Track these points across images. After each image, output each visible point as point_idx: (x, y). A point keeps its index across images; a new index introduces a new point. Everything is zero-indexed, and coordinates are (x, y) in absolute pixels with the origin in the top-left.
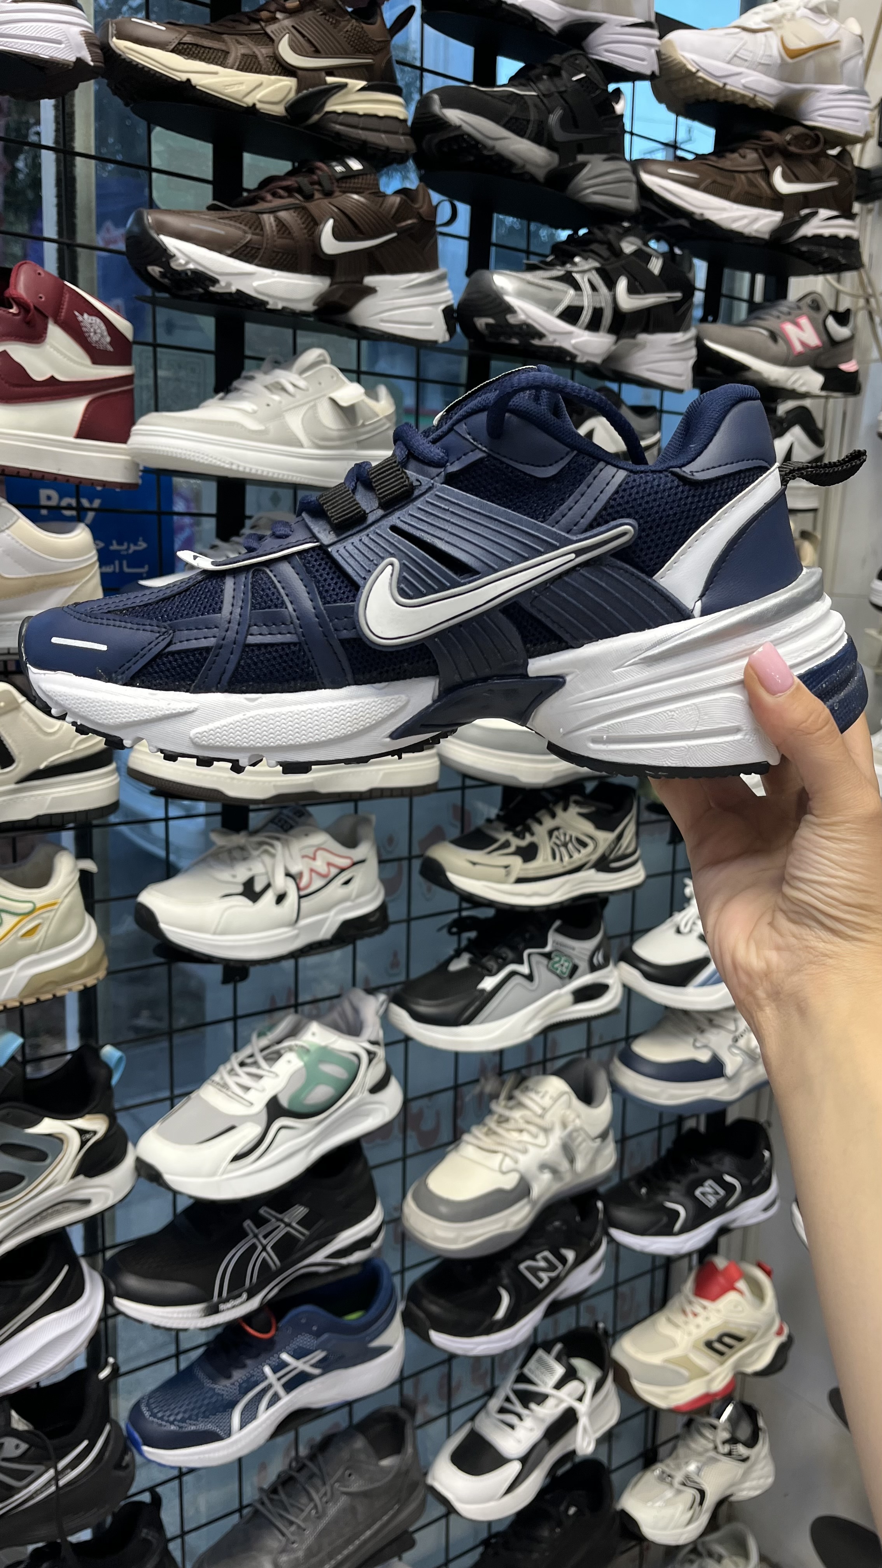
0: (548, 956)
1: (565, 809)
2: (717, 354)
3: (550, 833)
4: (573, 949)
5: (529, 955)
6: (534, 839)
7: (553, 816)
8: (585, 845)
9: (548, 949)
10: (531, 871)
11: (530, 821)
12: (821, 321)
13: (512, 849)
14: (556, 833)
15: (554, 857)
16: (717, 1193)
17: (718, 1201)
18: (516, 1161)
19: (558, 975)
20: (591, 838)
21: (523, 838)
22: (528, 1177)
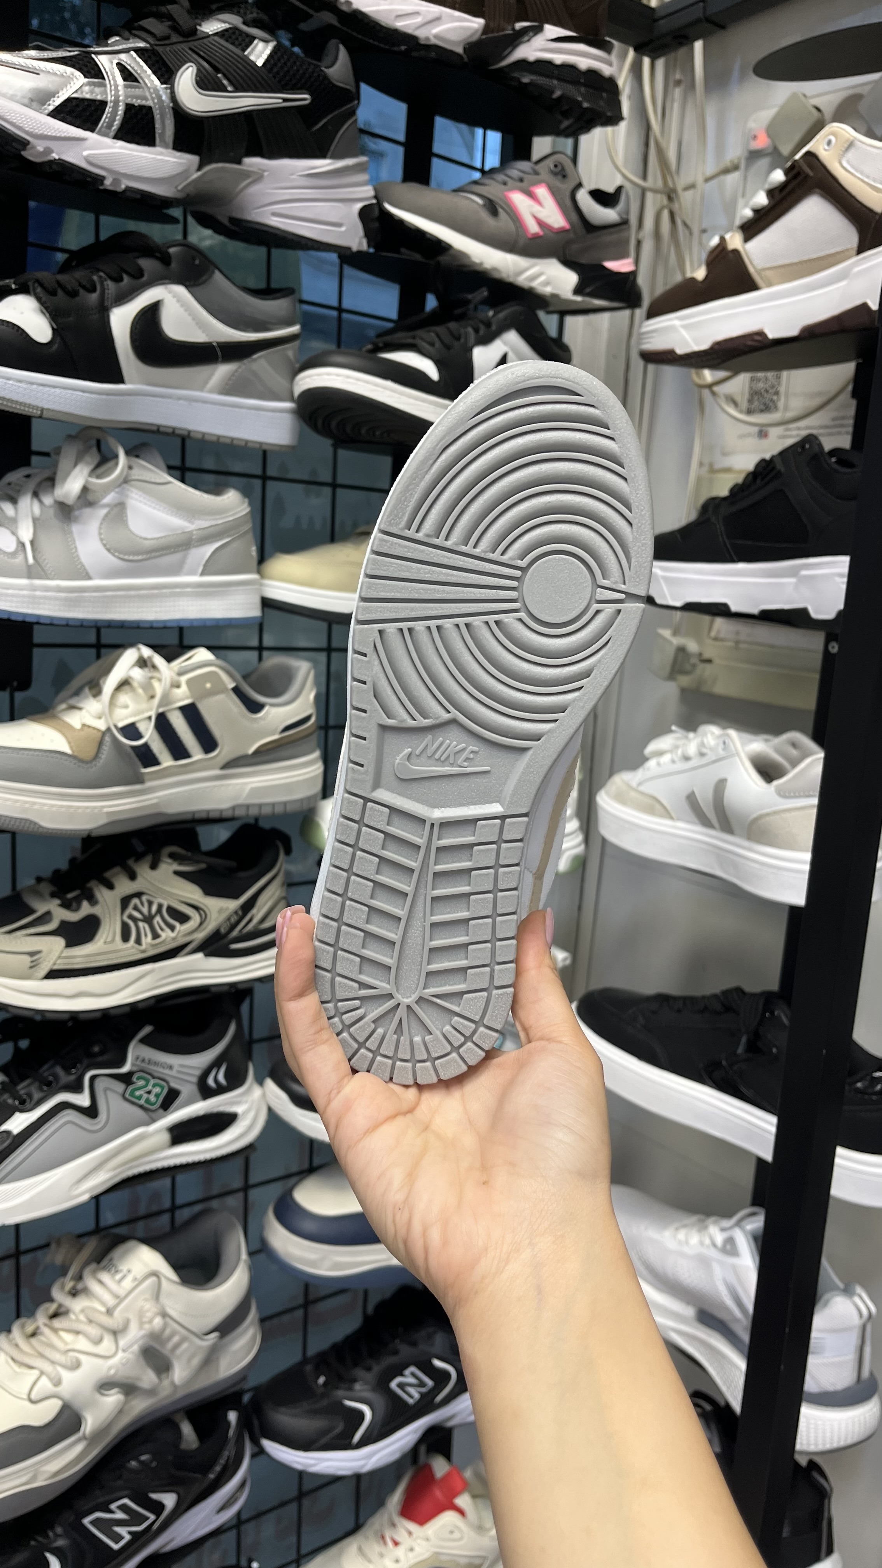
0: (126, 1079)
1: (154, 866)
2: (401, 222)
3: (125, 902)
4: (171, 1067)
5: (93, 1079)
6: (96, 910)
7: (133, 876)
8: (183, 918)
9: (125, 1069)
10: (78, 960)
11: (93, 884)
12: (568, 193)
13: (53, 925)
14: (135, 901)
15: (126, 937)
16: (422, 1384)
17: (423, 1395)
18: (57, 1383)
19: (141, 1107)
20: (196, 908)
21: (77, 909)
22: (76, 1404)
